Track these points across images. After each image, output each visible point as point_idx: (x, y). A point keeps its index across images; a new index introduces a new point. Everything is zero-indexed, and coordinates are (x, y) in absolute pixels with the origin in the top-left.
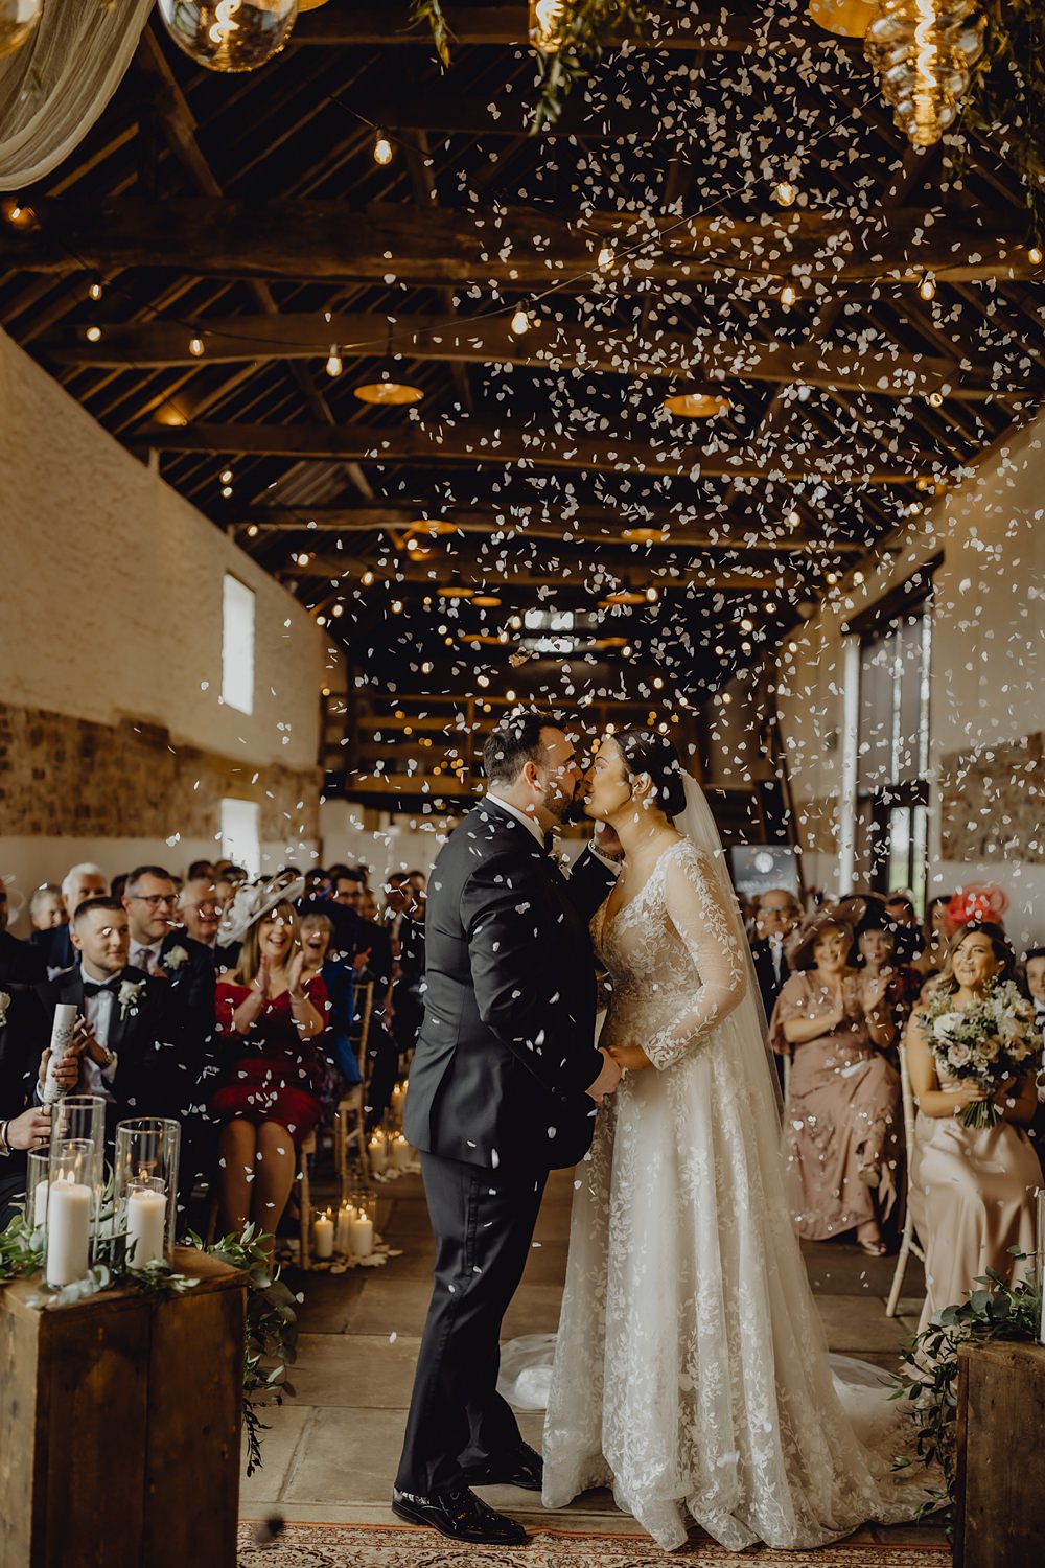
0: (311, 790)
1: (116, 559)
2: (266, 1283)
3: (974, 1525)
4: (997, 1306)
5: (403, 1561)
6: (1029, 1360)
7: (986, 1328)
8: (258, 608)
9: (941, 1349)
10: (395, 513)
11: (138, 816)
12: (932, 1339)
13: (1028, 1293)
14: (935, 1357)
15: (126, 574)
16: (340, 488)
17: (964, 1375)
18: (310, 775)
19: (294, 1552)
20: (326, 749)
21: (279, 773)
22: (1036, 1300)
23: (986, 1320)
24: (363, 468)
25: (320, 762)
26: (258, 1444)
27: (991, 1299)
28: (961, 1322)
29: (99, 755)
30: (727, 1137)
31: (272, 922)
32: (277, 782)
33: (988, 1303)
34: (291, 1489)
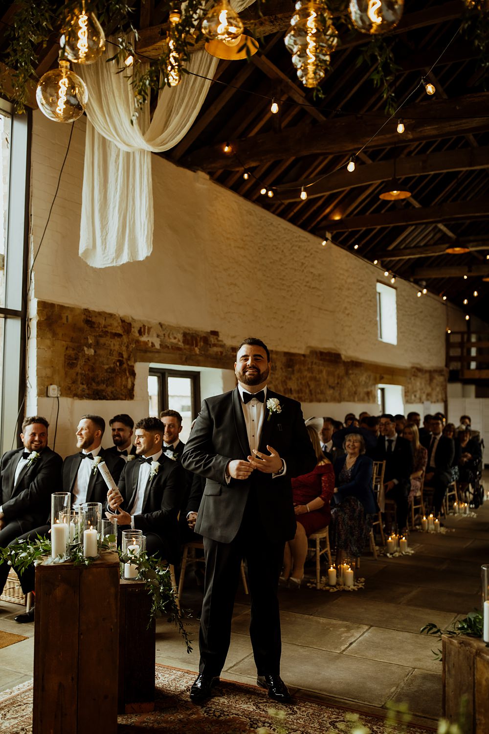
0: (439, 379)
1: (307, 282)
6: (466, 645)
8: (397, 296)
11: (322, 393)
15: (313, 288)
17: (444, 650)
18: (439, 372)
20: (449, 359)
21: (417, 371)
25: (447, 365)
29: (297, 367)
32: (415, 376)
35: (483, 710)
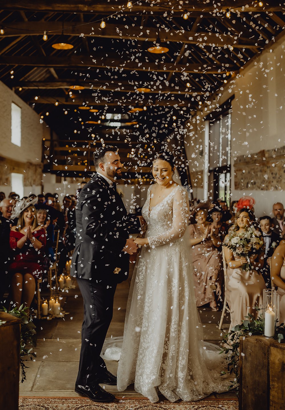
0: (40, 170)
2: (27, 322)
3: (245, 391)
4: (251, 325)
5: (70, 408)
6: (261, 341)
7: (248, 331)
8: (22, 113)
9: (235, 338)
10: (65, 83)
12: (232, 335)
13: (261, 320)
14: (233, 341)
16: (48, 75)
17: (241, 346)
18: (39, 165)
19: (36, 406)
20: (44, 157)
21: (30, 164)
22: (263, 322)
23: (248, 329)
24: (55, 70)
26: (25, 373)
27: (250, 323)
28: (240, 330)
30: (184, 276)
31: (28, 211)
32: (29, 168)
33: (249, 324)
34: (35, 387)
35: (276, 379)
